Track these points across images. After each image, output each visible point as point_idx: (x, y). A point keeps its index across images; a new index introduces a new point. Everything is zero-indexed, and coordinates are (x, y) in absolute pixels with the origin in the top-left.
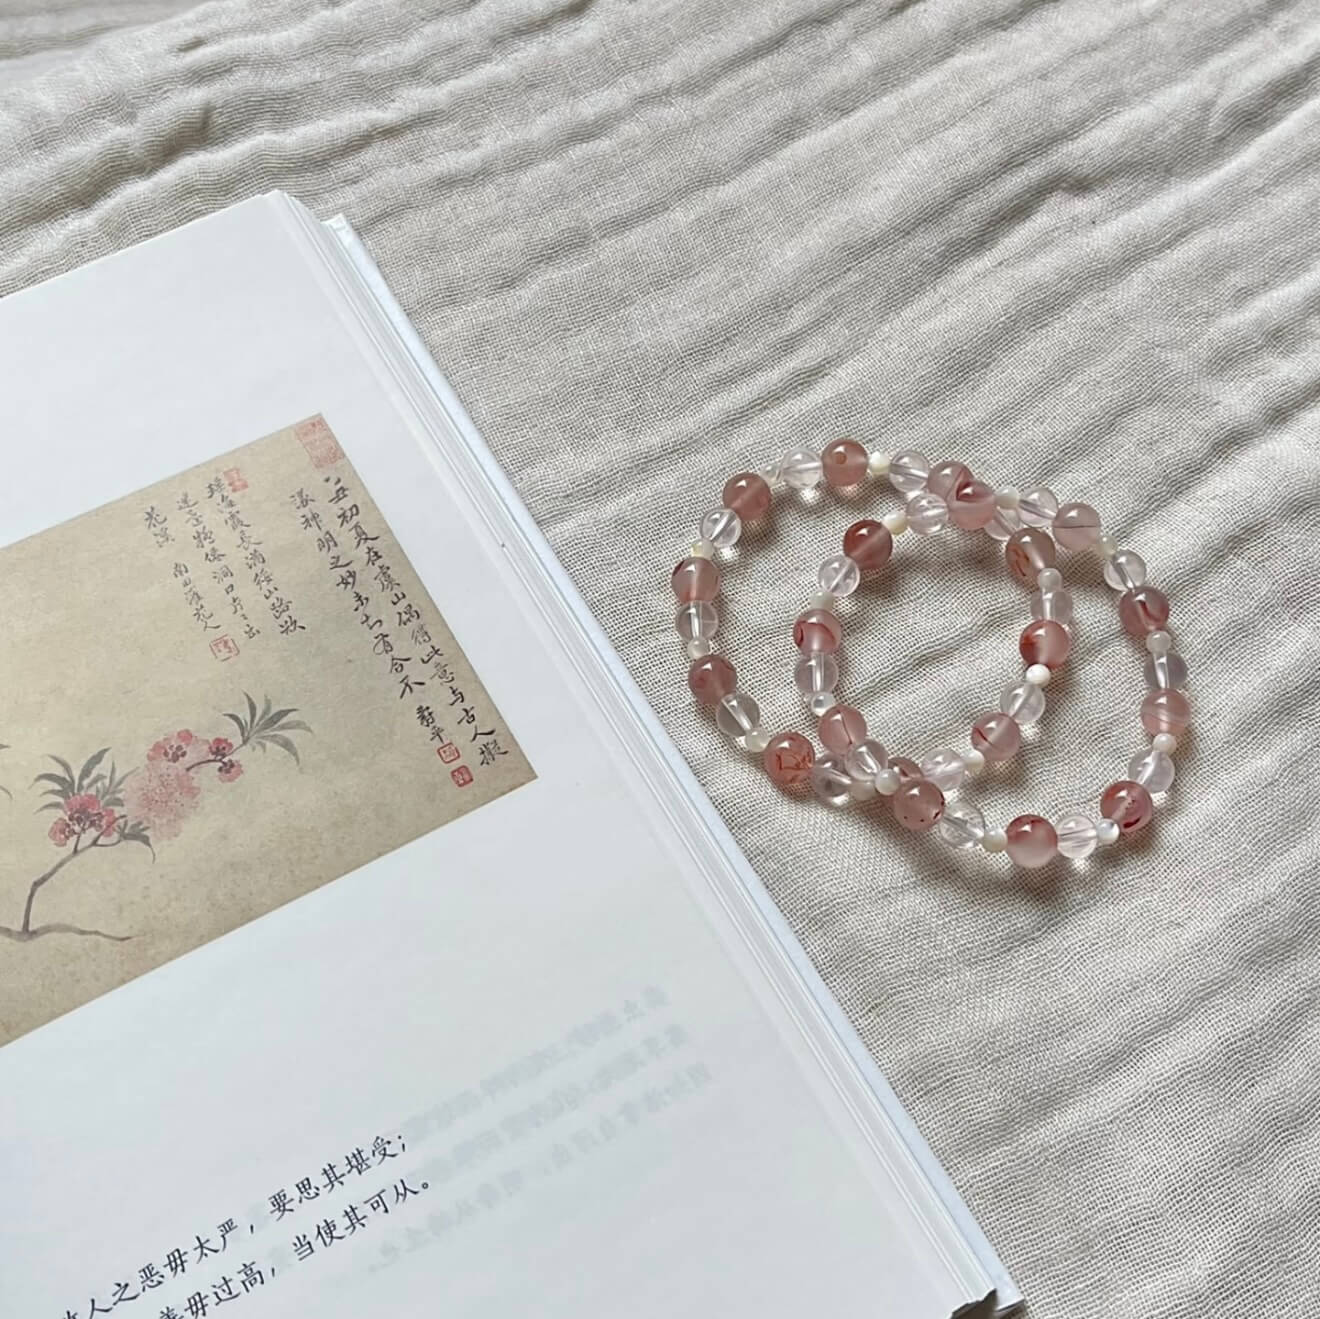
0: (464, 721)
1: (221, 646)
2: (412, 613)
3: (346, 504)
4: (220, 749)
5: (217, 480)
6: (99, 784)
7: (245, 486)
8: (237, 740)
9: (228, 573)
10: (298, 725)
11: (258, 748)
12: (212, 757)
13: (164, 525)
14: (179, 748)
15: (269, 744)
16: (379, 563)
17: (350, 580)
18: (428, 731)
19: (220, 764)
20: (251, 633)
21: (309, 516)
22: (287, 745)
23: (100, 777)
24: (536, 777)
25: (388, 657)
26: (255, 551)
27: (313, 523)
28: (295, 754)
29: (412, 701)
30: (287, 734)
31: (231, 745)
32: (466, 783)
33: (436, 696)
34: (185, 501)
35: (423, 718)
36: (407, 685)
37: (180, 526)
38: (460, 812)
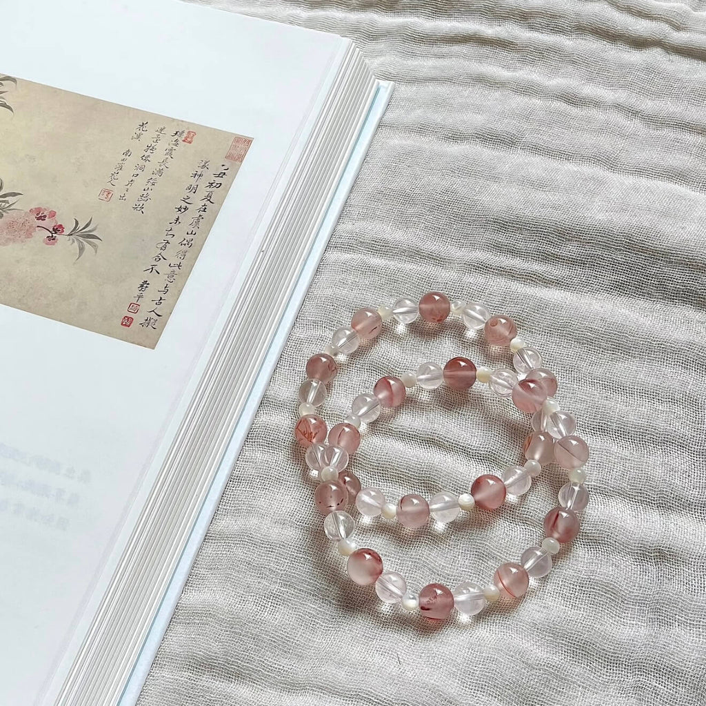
0: (155, 302)
1: (106, 193)
2: (190, 244)
3: (218, 180)
4: (58, 229)
5: (183, 132)
6: (3, 204)
7: (190, 142)
8: (67, 231)
9: (142, 169)
10: (95, 246)
11: (71, 241)
12: (51, 230)
13: (143, 132)
14: (45, 216)
15: (76, 243)
16: (202, 213)
17: (183, 210)
18: (137, 293)
19: (51, 235)
20: (122, 198)
21: (199, 173)
22: (82, 249)
23: (6, 202)
24: (153, 349)
25: (159, 251)
26: (162, 169)
27: (197, 177)
28: (79, 257)
29: (146, 276)
30: (87, 246)
31: (63, 231)
32: (125, 325)
33: (157, 283)
34: (162, 130)
35: (142, 286)
36: (152, 268)
37: (148, 137)
38: (109, 334)
